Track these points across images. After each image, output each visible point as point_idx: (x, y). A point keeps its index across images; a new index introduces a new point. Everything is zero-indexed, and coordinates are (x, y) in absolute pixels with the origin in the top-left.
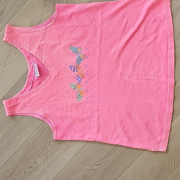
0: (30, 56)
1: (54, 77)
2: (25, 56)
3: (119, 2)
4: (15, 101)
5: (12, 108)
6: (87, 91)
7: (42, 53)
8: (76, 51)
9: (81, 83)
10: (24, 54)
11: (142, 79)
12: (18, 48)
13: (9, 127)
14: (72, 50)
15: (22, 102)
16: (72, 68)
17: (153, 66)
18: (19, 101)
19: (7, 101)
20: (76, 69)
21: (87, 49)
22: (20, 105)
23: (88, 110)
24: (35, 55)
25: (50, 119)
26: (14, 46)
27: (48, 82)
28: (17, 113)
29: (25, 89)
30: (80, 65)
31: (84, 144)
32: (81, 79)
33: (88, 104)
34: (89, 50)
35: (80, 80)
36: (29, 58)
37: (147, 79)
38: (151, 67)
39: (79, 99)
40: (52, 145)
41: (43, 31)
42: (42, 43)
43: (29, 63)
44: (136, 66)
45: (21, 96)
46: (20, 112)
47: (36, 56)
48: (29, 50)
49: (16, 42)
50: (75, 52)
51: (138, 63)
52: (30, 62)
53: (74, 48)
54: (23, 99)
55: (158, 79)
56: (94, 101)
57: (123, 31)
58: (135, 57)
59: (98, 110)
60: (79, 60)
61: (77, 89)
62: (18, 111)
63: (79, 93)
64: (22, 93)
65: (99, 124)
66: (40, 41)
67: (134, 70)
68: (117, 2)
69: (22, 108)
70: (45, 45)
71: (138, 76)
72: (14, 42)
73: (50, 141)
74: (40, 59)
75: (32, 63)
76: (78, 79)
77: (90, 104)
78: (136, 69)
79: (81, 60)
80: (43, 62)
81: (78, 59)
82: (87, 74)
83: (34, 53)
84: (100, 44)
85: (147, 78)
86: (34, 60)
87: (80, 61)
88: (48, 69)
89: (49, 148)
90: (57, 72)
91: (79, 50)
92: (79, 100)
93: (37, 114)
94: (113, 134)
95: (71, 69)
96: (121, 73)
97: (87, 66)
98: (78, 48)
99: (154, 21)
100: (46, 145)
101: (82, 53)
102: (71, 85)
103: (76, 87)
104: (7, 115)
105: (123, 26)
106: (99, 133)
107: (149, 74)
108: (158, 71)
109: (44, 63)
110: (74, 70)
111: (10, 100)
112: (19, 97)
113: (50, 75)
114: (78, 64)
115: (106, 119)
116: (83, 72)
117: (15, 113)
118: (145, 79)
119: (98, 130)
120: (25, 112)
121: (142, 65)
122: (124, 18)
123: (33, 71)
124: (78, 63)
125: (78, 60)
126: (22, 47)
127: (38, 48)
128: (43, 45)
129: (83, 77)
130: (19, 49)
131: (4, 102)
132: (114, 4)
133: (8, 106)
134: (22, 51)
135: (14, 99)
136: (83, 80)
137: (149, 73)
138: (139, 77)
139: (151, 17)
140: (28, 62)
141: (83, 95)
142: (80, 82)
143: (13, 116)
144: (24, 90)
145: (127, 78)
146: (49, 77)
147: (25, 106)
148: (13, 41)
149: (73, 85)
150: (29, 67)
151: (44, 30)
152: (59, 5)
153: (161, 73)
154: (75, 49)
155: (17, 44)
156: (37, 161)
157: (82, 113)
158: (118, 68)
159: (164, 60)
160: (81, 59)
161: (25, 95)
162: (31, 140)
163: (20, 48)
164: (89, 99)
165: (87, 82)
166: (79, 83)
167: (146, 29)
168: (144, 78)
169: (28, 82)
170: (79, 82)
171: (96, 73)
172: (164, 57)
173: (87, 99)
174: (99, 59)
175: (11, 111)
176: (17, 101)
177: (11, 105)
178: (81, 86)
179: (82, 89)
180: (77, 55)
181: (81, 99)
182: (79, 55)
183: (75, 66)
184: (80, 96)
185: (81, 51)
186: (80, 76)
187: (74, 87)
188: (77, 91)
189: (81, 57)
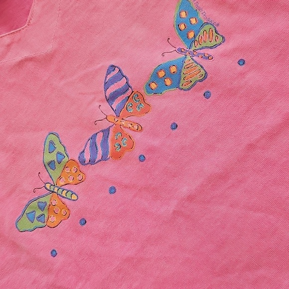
1: (26, 54)
6: (83, 222)
8: (191, 35)
9: (91, 172)
14: (183, 14)
20: (123, 102)
21: (242, 62)
30: (151, 99)
32: (104, 158)
33: (35, 274)
34: (242, 74)
35: (99, 157)
39: (25, 219)
50: (184, 35)
53: (193, 13)
60: (168, 75)
61: (55, 174)
63: (46, 199)
76: (94, 146)
77: (45, 280)
79: (176, 84)
81: (166, 69)
82: (142, 159)
87: (168, 82)
90: (50, 48)
92: (25, 224)
97: (175, 126)
98: (207, 27)
101: (205, 63)
102: (52, 143)
103: (59, 168)
113: (18, 36)
114: (149, 90)
116: (137, 136)
124: (153, 86)
125: (162, 74)
129: (117, 156)
136: (108, 170)
141: (53, 219)
142: (92, 162)
149: (59, 149)
154: (193, 21)
160: (176, 79)
164: (60, 259)
165: (113, 190)
166: (83, 162)
170: (87, 157)
171: (185, 190)
173: (54, 253)
174: (251, 147)
178: (81, 181)
179: (74, 197)
180: (181, 51)
181: (33, 226)
182: (189, 58)
183: (128, 86)
184: (38, 213)
185: (211, 48)
186: (113, 140)
187: (53, 157)
188: (48, 186)
189: (184, 71)
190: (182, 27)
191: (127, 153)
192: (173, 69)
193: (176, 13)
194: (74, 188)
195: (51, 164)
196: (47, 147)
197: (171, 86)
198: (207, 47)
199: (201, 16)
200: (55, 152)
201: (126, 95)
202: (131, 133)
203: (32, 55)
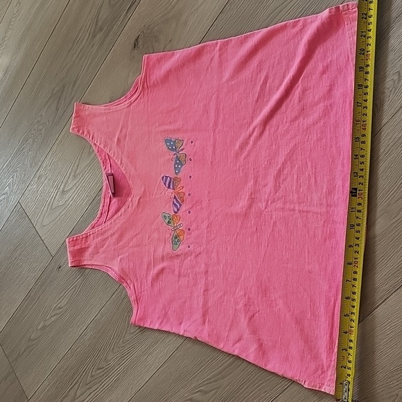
0: (106, 159)
1: (138, 198)
3: (250, 35)
4: (84, 241)
5: (79, 253)
6: (189, 229)
7: (122, 153)
8: (174, 147)
9: (180, 213)
11: (294, 210)
13: (76, 286)
14: (168, 144)
15: (93, 243)
17: (319, 178)
18: (89, 242)
20: (173, 184)
21: (192, 142)
22: (90, 250)
23: (189, 271)
24: (112, 156)
27: (130, 209)
28: (85, 263)
29: (98, 221)
30: (179, 176)
31: (180, 341)
32: (180, 206)
33: (189, 258)
34: (195, 145)
36: (104, 162)
37: (303, 212)
38: (313, 181)
39: (174, 246)
40: (132, 333)
41: (125, 111)
43: (105, 172)
44: (281, 180)
45: (91, 233)
46: (90, 263)
48: (104, 147)
49: (89, 133)
50: (172, 149)
51: (285, 172)
52: (107, 169)
53: (170, 141)
54: (94, 237)
55: (328, 212)
56: (200, 253)
57: (257, 101)
58: (281, 159)
59: (207, 272)
60: (178, 164)
61: (172, 224)
63: (176, 233)
64: (93, 228)
65: (205, 303)
66: (120, 129)
67: (277, 188)
68: (246, 37)
69: (93, 255)
70: (127, 137)
71: (285, 203)
76: (175, 205)
77: (193, 257)
78: (282, 186)
79: (182, 165)
81: (176, 163)
82: (189, 195)
83: (111, 153)
84: (214, 131)
85: (305, 209)
88: (130, 182)
89: (128, 337)
90: (143, 189)
91: (179, 144)
94: (230, 330)
95: (165, 184)
96: (252, 194)
98: (176, 141)
99: (324, 72)
100: (124, 331)
102: (164, 216)
103: (172, 221)
105: (258, 88)
106: (204, 322)
107: (309, 200)
108: (330, 192)
109: (124, 172)
110: (169, 186)
112: (89, 234)
113: (132, 196)
114: (177, 174)
115: (221, 294)
116: (183, 190)
118: (300, 211)
119: (204, 315)
120: (96, 263)
121: (295, 176)
122: (260, 71)
124: (177, 171)
125: (176, 166)
126: (96, 142)
127: (117, 143)
128: (125, 136)
129: (183, 201)
132: (243, 42)
133: (72, 249)
135: (81, 237)
136: (184, 208)
137: (309, 197)
138: (287, 206)
139: (317, 63)
140: (103, 169)
141: (181, 237)
142: (178, 210)
143: (79, 266)
144: (96, 222)
145: (262, 205)
146: (130, 199)
147: (96, 252)
149: (167, 215)
151: (128, 107)
152: (148, 58)
153: (336, 197)
154: (172, 143)
156: (109, 358)
157: (179, 276)
158: (246, 182)
159: (343, 165)
160: (181, 163)
163: (93, 144)
164: (191, 246)
165: (189, 212)
166: (176, 213)
167: (304, 91)
168: (297, 208)
169: (103, 206)
172: (343, 159)
173: (189, 247)
174: (212, 163)
175: (77, 258)
176: (86, 241)
177: (77, 247)
178: (180, 218)
179: (182, 225)
180: (175, 155)
181: (178, 245)
182: (178, 154)
183: (171, 178)
184: (176, 240)
185: (182, 146)
186: (178, 198)
187: (168, 220)
188: (173, 229)
189: (180, 159)
190: (170, 148)
192: (178, 161)
193: (165, 146)
194: (180, 223)
195: (169, 222)
196: (164, 219)
197: (181, 167)
198: (180, 147)
199: (173, 140)
200: (167, 218)
201: (172, 182)
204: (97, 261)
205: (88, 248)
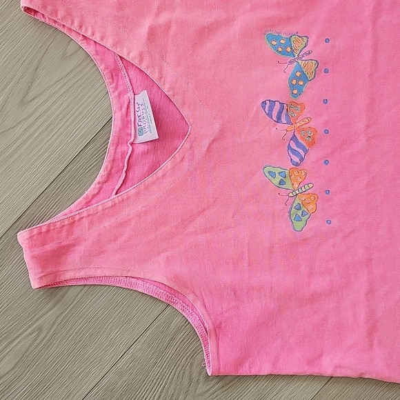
0: (119, 68)
1: (206, 142)
2: (101, 67)
4: (64, 233)
5: (52, 259)
6: (327, 192)
7: (163, 58)
8: (289, 49)
9: (307, 164)
10: (96, 59)
12: (73, 36)
13: (40, 329)
14: (274, 43)
15: (87, 235)
16: (271, 109)
18: (77, 232)
19: (35, 232)
20: (287, 115)
21: (327, 40)
22: (81, 248)
23: (331, 264)
24: (136, 62)
25: (191, 297)
26: (60, 28)
27: (186, 164)
28: (69, 275)
29: (100, 189)
30: (300, 100)
31: (316, 387)
32: (306, 152)
33: (330, 242)
34: (333, 46)
35: (303, 154)
36: (114, 74)
39: (296, 223)
42: (164, 18)
43: (116, 93)
45: (85, 214)
46: (82, 274)
47: (143, 67)
48: (115, 45)
49: (69, 14)
50: (284, 53)
52: (120, 89)
53: (278, 38)
54: (91, 223)
56: (353, 231)
59: (369, 262)
60: (298, 79)
61: (288, 185)
62: (72, 269)
63: (297, 201)
64: (88, 203)
65: (371, 313)
66: (154, 11)
70: (173, 29)
72: (61, 13)
73: (190, 380)
74: (155, 76)
75: (125, 91)
76: (294, 152)
77: (338, 239)
79: (306, 79)
80: (165, 90)
81: (294, 76)
82: (327, 132)
83: (132, 57)
84: (374, 23)
86: (134, 81)
87: (301, 83)
88: (185, 113)
90: (217, 126)
91: (298, 45)
93: (143, 279)
95: (270, 115)
97: (326, 101)
98: (293, 39)
100: (179, 394)
101: (310, 57)
102: (269, 172)
103: (287, 180)
104: (35, 284)
106: (371, 346)
109: (169, 94)
110: (279, 118)
111: (44, 229)
112: (77, 218)
113: (192, 137)
114: (295, 96)
116: (312, 124)
117: (62, 278)
120: (99, 273)
123: (128, 122)
124: (295, 92)
125: (294, 82)
126: (88, 35)
127: (149, 39)
128: (168, 26)
129: (312, 144)
130: (79, 40)
131: (22, 236)
133: (37, 251)
134: (90, 50)
135: (58, 225)
136: (314, 155)
140: (110, 88)
141: (311, 207)
142: (302, 159)
143: (54, 287)
144: (96, 191)
146: (187, 145)
147: (99, 250)
148: (55, 12)
149: (277, 171)
150: (114, 107)
154: (282, 42)
155: (73, 22)
157: (311, 274)
160: (304, 77)
161: (100, 208)
162: (121, 376)
163: (81, 38)
164: (335, 222)
165: (326, 162)
166: (297, 164)
169: (114, 160)
170: (297, 160)
171: (361, 125)
173: (329, 222)
174: (371, 76)
175: (50, 269)
176: (70, 232)
177: (50, 247)
178: (306, 174)
179: (311, 186)
180: (291, 62)
181: (304, 222)
182: (300, 61)
183: (282, 104)
184: (300, 213)
185: (305, 47)
186: (302, 138)
187: (278, 178)
188: (291, 195)
189: (304, 70)
190: (280, 49)
191: (316, 137)
192: (298, 74)
194: (306, 181)
195: (281, 182)
196: (270, 177)
197: (304, 84)
198: (303, 48)
199: (284, 36)
200: (277, 174)
201: (285, 110)
202: (307, 126)
203: (212, 139)
204: (100, 269)
205: (74, 245)
